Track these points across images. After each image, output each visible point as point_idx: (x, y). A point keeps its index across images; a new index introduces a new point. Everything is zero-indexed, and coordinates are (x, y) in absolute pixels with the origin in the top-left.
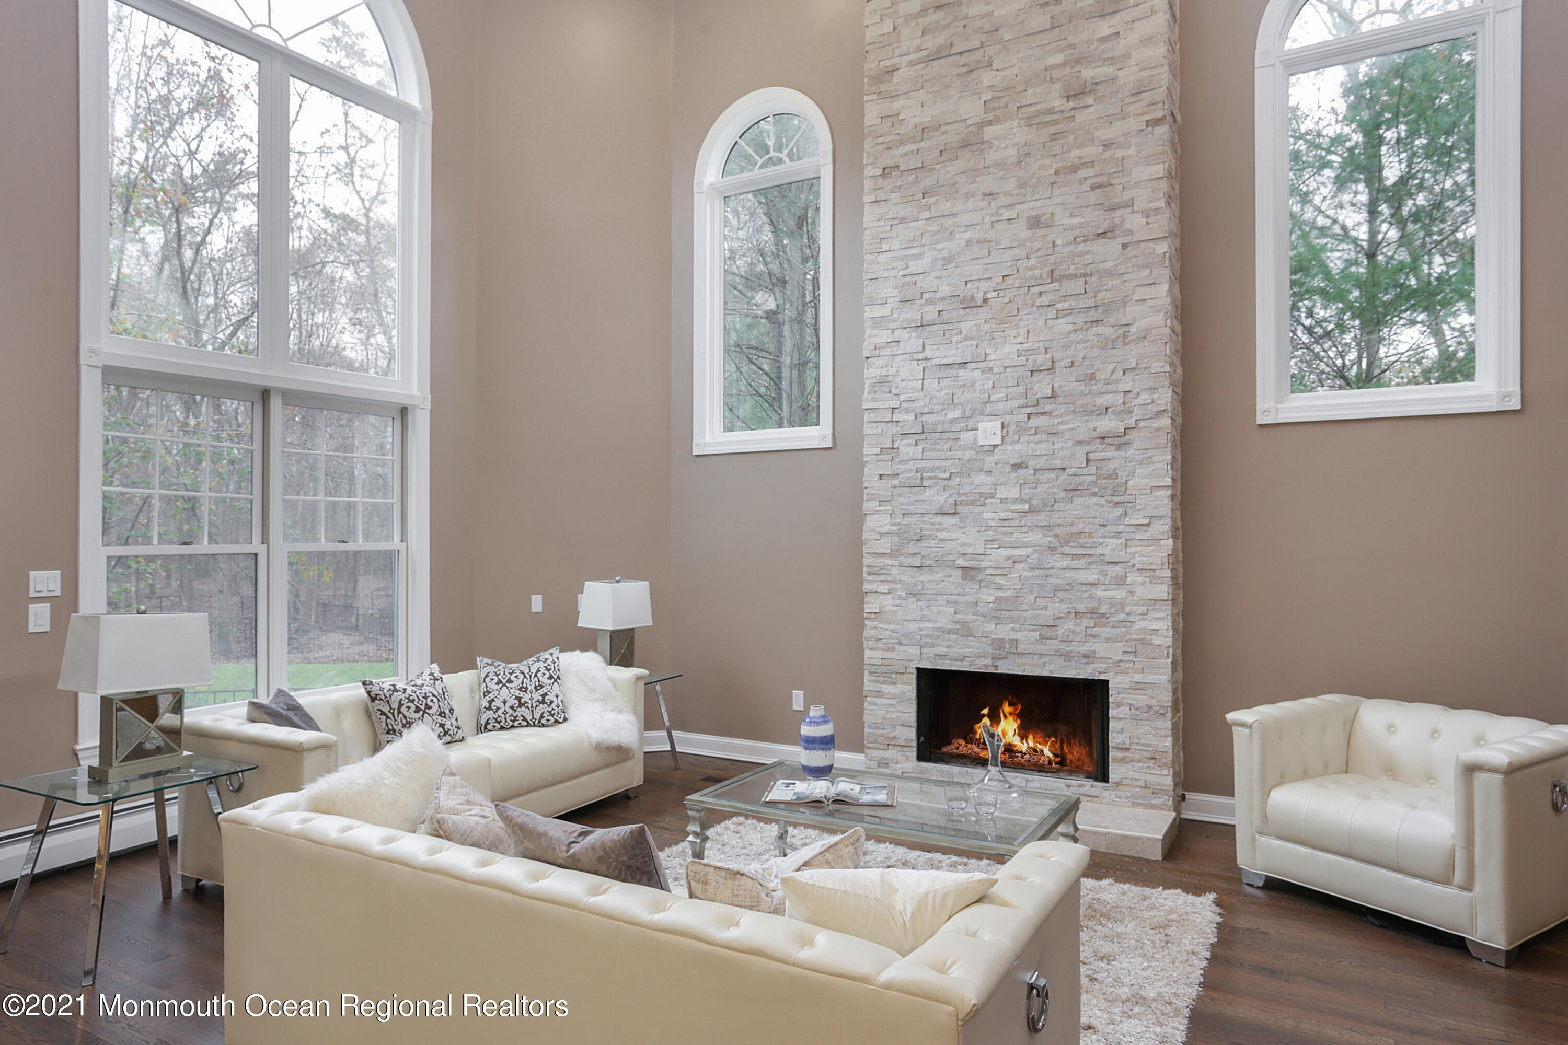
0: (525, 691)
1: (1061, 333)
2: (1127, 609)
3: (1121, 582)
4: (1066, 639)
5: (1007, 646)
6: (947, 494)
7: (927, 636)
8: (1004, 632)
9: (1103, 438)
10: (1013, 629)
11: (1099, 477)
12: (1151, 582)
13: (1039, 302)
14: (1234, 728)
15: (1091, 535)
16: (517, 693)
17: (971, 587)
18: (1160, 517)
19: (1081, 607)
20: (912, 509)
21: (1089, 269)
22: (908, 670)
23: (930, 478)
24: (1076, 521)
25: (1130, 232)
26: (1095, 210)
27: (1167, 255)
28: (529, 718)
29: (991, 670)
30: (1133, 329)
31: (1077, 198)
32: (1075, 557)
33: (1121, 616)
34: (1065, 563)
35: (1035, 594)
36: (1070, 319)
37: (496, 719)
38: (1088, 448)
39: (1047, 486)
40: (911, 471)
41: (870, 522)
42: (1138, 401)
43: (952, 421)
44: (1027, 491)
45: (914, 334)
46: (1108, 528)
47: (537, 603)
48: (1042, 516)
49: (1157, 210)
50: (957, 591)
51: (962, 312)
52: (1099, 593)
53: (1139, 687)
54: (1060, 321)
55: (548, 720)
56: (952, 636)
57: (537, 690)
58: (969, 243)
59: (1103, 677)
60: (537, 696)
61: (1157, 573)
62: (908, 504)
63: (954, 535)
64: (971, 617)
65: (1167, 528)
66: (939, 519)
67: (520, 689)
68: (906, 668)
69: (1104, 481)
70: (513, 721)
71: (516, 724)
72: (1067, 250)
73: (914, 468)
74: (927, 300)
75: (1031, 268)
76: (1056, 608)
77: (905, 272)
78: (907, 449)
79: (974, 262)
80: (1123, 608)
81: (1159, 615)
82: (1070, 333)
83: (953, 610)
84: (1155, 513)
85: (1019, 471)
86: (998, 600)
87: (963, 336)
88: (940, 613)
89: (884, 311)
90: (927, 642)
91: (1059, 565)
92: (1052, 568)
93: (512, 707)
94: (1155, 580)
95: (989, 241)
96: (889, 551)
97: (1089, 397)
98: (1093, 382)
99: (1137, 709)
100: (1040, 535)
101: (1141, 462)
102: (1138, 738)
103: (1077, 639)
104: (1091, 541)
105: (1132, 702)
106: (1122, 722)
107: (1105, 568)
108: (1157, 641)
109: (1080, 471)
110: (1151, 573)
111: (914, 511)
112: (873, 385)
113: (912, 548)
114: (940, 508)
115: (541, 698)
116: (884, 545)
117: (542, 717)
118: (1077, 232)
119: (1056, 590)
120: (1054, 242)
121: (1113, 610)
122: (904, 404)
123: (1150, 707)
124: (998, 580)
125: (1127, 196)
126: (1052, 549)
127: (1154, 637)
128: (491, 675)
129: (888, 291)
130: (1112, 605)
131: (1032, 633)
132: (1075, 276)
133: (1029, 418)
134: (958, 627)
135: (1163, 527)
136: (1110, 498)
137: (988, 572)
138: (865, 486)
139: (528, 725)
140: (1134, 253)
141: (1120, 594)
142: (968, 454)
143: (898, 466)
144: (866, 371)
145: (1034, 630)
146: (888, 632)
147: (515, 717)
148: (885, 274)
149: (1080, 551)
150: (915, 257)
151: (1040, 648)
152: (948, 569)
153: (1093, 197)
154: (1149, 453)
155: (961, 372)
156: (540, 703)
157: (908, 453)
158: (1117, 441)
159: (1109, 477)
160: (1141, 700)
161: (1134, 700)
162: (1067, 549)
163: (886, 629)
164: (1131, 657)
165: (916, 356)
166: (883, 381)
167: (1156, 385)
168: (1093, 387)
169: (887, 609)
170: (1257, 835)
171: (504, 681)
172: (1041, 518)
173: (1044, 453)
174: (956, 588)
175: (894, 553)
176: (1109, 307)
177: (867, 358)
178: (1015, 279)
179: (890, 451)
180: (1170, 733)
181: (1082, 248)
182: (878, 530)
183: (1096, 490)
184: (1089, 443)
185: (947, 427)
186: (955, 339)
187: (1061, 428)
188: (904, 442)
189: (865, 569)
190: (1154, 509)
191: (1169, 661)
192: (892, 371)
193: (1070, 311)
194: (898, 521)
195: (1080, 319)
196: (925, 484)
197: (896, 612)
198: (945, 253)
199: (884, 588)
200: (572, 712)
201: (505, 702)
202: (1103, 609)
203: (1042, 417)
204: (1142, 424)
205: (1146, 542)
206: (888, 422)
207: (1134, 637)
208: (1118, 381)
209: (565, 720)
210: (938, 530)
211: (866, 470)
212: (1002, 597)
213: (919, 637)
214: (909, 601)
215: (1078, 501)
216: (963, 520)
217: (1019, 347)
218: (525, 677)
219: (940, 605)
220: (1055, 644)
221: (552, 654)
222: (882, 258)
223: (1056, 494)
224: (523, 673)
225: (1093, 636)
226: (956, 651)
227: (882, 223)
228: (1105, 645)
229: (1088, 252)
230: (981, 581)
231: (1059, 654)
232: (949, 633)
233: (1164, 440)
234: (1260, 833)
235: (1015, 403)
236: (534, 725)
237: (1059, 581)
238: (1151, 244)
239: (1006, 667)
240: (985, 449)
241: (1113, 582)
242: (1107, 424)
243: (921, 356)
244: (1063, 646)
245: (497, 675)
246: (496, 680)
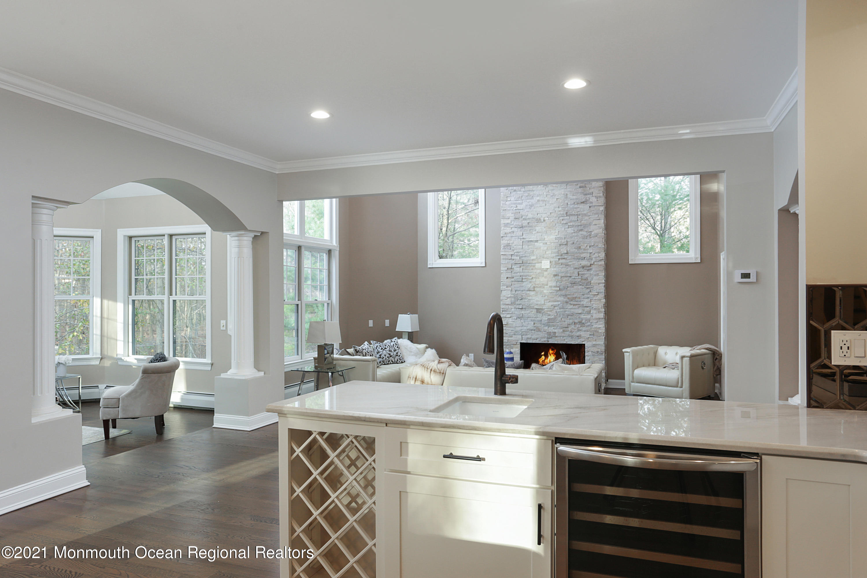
0: (391, 352)
1: (570, 233)
2: (591, 321)
3: (589, 312)
4: (571, 331)
5: (552, 334)
6: (531, 284)
7: (524, 332)
8: (551, 329)
9: (583, 267)
10: (554, 328)
11: (582, 279)
12: (598, 313)
13: (562, 222)
14: (625, 353)
15: (579, 298)
16: (389, 352)
17: (539, 315)
18: (601, 293)
19: (576, 321)
20: (518, 289)
21: (579, 213)
22: (517, 344)
23: (525, 279)
24: (575, 293)
25: (591, 203)
26: (581, 194)
27: (603, 211)
28: (393, 361)
29: (546, 342)
30: (593, 233)
31: (575, 190)
32: (574, 305)
33: (589, 324)
34: (571, 307)
35: (561, 317)
36: (573, 229)
37: (383, 361)
38: (578, 270)
39: (565, 282)
40: (518, 276)
41: (504, 293)
42: (594, 256)
43: (533, 260)
44: (558, 284)
45: (519, 230)
46: (585, 296)
47: (371, 323)
48: (564, 292)
49: (600, 197)
50: (535, 317)
51: (536, 223)
52: (582, 316)
53: (594, 346)
54: (569, 229)
55: (399, 362)
56: (533, 332)
57: (395, 351)
58: (538, 201)
59: (583, 343)
60: (395, 353)
61: (600, 310)
62: (517, 287)
63: (534, 298)
64: (539, 325)
65: (603, 296)
66: (528, 292)
67: (389, 351)
68: (517, 343)
69: (584, 281)
70: (388, 362)
71: (389, 363)
72: (572, 206)
73: (519, 275)
74: (524, 219)
75: (560, 211)
76: (568, 321)
77: (516, 208)
78: (516, 269)
79: (540, 207)
80: (589, 321)
81: (601, 323)
82: (572, 233)
83: (533, 323)
84: (599, 291)
85: (556, 277)
86: (549, 319)
87: (536, 232)
88: (528, 324)
89: (509, 221)
90: (524, 334)
91: (569, 307)
92: (567, 308)
93: (388, 357)
94: (599, 312)
95: (546, 201)
96: (510, 303)
97: (579, 254)
98: (580, 249)
99: (594, 353)
100: (563, 298)
101: (595, 275)
102: (594, 362)
103: (575, 331)
104: (579, 300)
105: (592, 350)
106: (590, 357)
107: (584, 308)
108: (600, 331)
109: (576, 278)
110: (598, 310)
111: (519, 290)
112: (504, 246)
113: (518, 302)
114: (529, 289)
116: (508, 301)
117: (397, 360)
118: (575, 201)
119: (568, 315)
120: (567, 203)
121: (586, 322)
122: (515, 254)
123: (598, 352)
124: (548, 312)
125: (591, 191)
126: (567, 302)
127: (599, 330)
128: (378, 346)
129: (509, 214)
130: (586, 320)
131: (560, 330)
132: (574, 215)
133: (559, 260)
134: (535, 328)
135: (602, 296)
136: (585, 286)
137: (545, 310)
138: (501, 281)
139: (393, 363)
140: (593, 209)
141: (589, 317)
142: (538, 271)
143: (514, 274)
144: (502, 241)
145: (561, 329)
146: (510, 331)
147: (389, 360)
148: (509, 209)
149: (576, 303)
150: (519, 204)
151: (563, 335)
152: (532, 309)
153: (580, 190)
154: (597, 272)
155: (536, 244)
156: (396, 356)
157: (517, 270)
158: (588, 268)
159: (585, 280)
160: (595, 349)
161: (593, 350)
162: (572, 303)
163: (509, 330)
164: (592, 336)
165: (520, 237)
166: (508, 245)
167: (600, 251)
168: (580, 251)
169: (509, 323)
170: (631, 383)
171: (384, 348)
172: (563, 292)
173: (564, 271)
174: (534, 315)
175: (512, 304)
176: (585, 226)
177: (502, 237)
178: (554, 214)
179: (511, 269)
180: (604, 359)
181: (576, 206)
182: (506, 296)
183: (581, 284)
184: (579, 269)
185: (531, 262)
186: (534, 232)
187: (570, 263)
188: (516, 266)
189: (501, 309)
190: (599, 290)
191: (604, 337)
192: (511, 242)
193: (573, 226)
194: (513, 293)
195: (576, 229)
196: (523, 280)
197: (513, 324)
198: (530, 203)
199: (509, 316)
200: (405, 359)
201: (385, 355)
202: (583, 321)
203: (563, 260)
204: (595, 263)
205: (597, 300)
206: (510, 259)
207: (593, 330)
208: (588, 249)
209: (404, 362)
210: (528, 296)
211: (502, 276)
212: (550, 318)
213: (521, 332)
214: (518, 320)
215: (575, 287)
216: (537, 293)
217: (556, 236)
218: (390, 347)
219: (529, 321)
220: (568, 333)
221: (396, 339)
222: (507, 203)
223: (567, 284)
224: (389, 345)
225: (580, 330)
226: (534, 336)
227: (507, 191)
228: (584, 333)
229: (578, 208)
230: (543, 313)
231: (569, 336)
232: (532, 330)
233: (602, 268)
234: (632, 382)
235: (554, 255)
236: (395, 363)
237: (568, 313)
238: (598, 207)
239: (551, 341)
240: (544, 269)
241: (586, 313)
242: (584, 263)
243: (522, 237)
244: (570, 334)
245: (381, 346)
246: (381, 348)
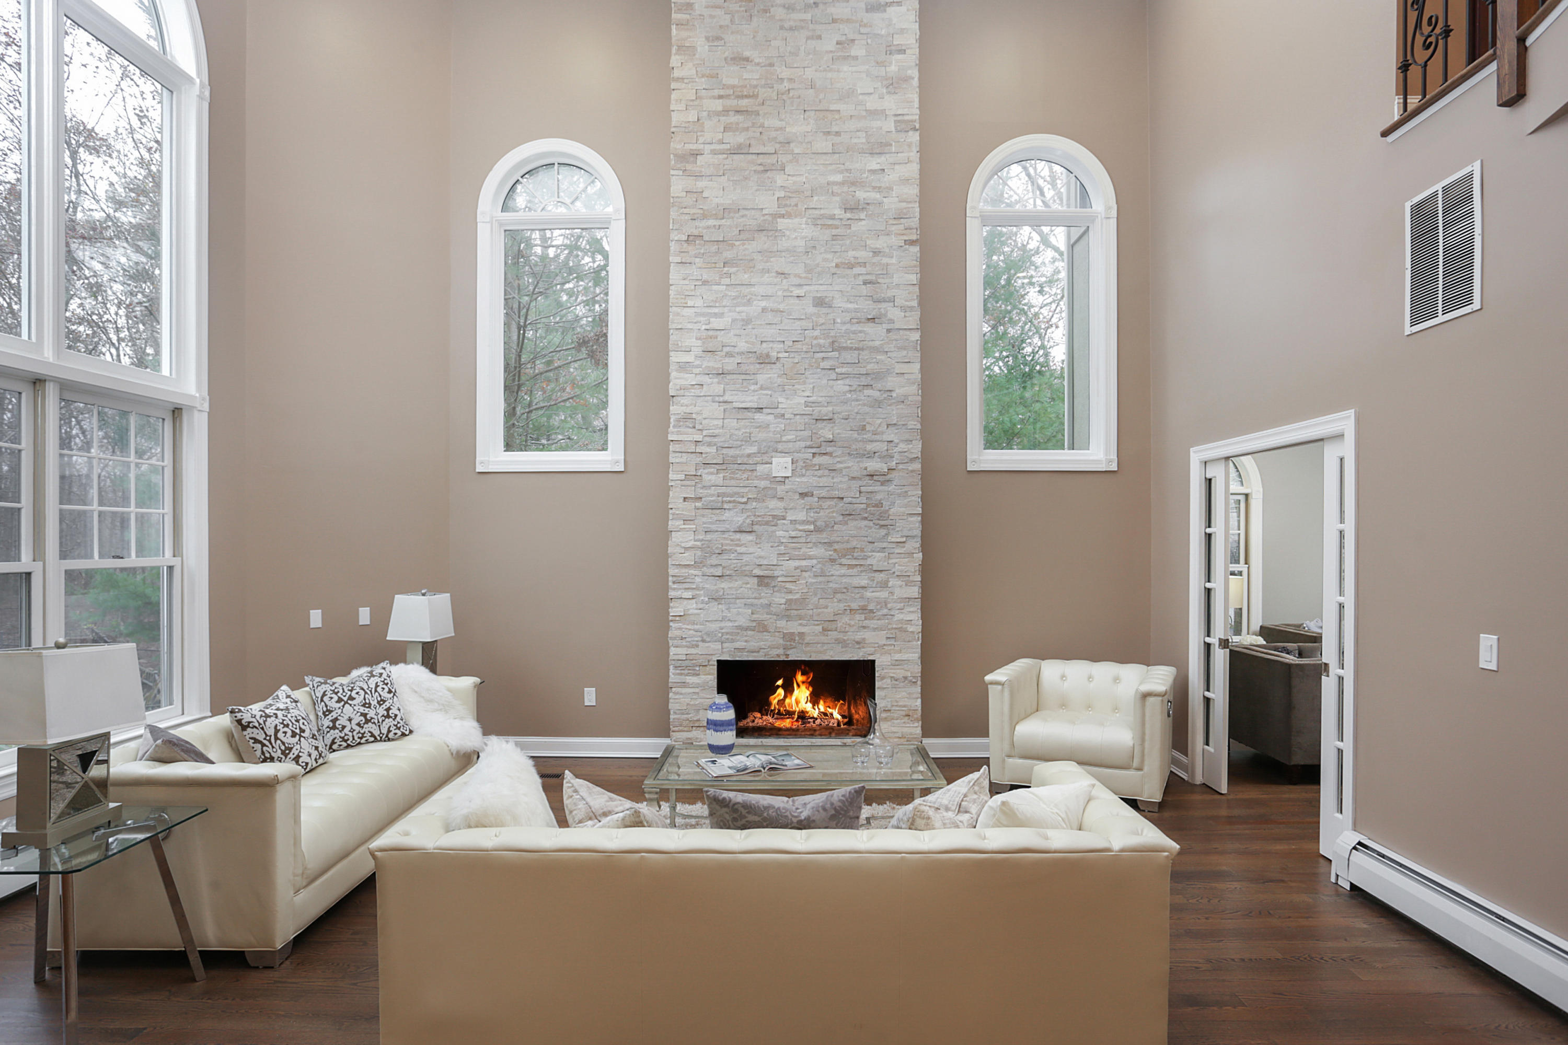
0: (369, 707)
1: (840, 392)
2: (889, 606)
3: (884, 585)
4: (843, 630)
5: (797, 638)
6: (745, 515)
7: (727, 633)
8: (794, 627)
9: (872, 476)
10: (801, 624)
11: (868, 505)
12: (906, 585)
13: (823, 365)
14: (989, 686)
15: (862, 550)
16: (362, 709)
17: (765, 592)
18: (913, 537)
19: (854, 606)
20: (714, 527)
21: (861, 345)
22: (711, 663)
23: (730, 502)
24: (851, 539)
25: (892, 321)
26: (866, 300)
27: (919, 342)
28: (376, 733)
29: (783, 658)
30: (894, 395)
31: (852, 288)
32: (850, 566)
33: (885, 611)
34: (843, 571)
35: (819, 596)
36: (847, 381)
37: (343, 738)
38: (860, 483)
39: (828, 511)
40: (713, 495)
41: (676, 538)
42: (896, 449)
43: (749, 455)
44: (812, 515)
45: (716, 380)
46: (876, 544)
47: (316, 618)
48: (824, 535)
49: (912, 308)
50: (754, 596)
51: (758, 366)
52: (868, 594)
53: (898, 663)
54: (839, 382)
55: (395, 734)
56: (749, 633)
57: (380, 705)
58: (764, 310)
59: (871, 658)
60: (382, 711)
61: (911, 578)
62: (711, 523)
63: (751, 550)
64: (765, 616)
65: (918, 545)
66: (738, 536)
67: (364, 705)
68: (709, 661)
69: (872, 509)
70: (361, 738)
71: (363, 741)
72: (844, 328)
73: (716, 492)
74: (727, 353)
75: (816, 338)
76: (835, 606)
77: (708, 327)
78: (710, 477)
79: (768, 327)
80: (886, 605)
81: (912, 609)
82: (845, 393)
83: (750, 611)
84: (910, 533)
85: (806, 498)
86: (789, 602)
87: (758, 386)
88: (739, 614)
89: (689, 358)
90: (728, 639)
91: (837, 573)
92: (832, 575)
93: (359, 724)
94: (909, 583)
95: (782, 312)
96: (693, 563)
97: (861, 443)
98: (863, 432)
99: (896, 680)
100: (823, 550)
101: (899, 495)
102: (897, 702)
103: (852, 630)
104: (862, 554)
105: (892, 675)
107: (873, 575)
108: (911, 629)
109: (854, 500)
110: (907, 578)
111: (716, 529)
112: (678, 420)
113: (714, 560)
114: (739, 527)
115: (385, 713)
116: (688, 558)
117: (389, 731)
118: (853, 315)
119: (835, 592)
120: (834, 320)
121: (878, 607)
122: (707, 439)
123: (905, 678)
124: (788, 585)
125: (890, 294)
126: (832, 561)
127: (909, 626)
128: (329, 694)
129: (691, 341)
130: (878, 603)
131: (816, 627)
132: (851, 348)
133: (814, 457)
134: (754, 625)
135: (916, 544)
136: (877, 522)
137: (779, 579)
138: (670, 507)
139: (376, 740)
140: (895, 337)
141: (883, 594)
142: (763, 484)
143: (701, 491)
144: (671, 408)
145: (818, 625)
146: (691, 632)
147: (363, 734)
148: (690, 326)
149: (854, 562)
150: (716, 315)
151: (823, 639)
152: (747, 578)
153: (865, 290)
154: (906, 489)
155: (758, 416)
156: (386, 717)
157: (710, 480)
158: (881, 478)
159: (876, 506)
160: (900, 673)
161: (894, 673)
162: (844, 561)
163: (690, 629)
164: (892, 642)
165: (717, 399)
166: (687, 418)
167: (911, 438)
168: (864, 436)
169: (691, 612)
170: (1006, 759)
171: (345, 699)
172: (824, 537)
173: (826, 485)
174: (753, 593)
175: (698, 564)
176: (879, 376)
177: (673, 396)
178: (803, 344)
179: (693, 478)
180: (920, 696)
181: (855, 327)
182: (683, 545)
183: (866, 515)
184: (860, 479)
185: (745, 460)
186: (752, 387)
187: (839, 466)
188: (706, 471)
189: (670, 579)
190: (909, 530)
191: (919, 643)
192: (697, 409)
193: (846, 376)
194: (701, 537)
195: (855, 383)
196: (726, 506)
197: (698, 614)
198: (744, 315)
199: (688, 594)
200: (414, 723)
201: (350, 720)
202: (871, 606)
203: (824, 457)
204: (901, 466)
205: (903, 555)
206: (692, 453)
207: (894, 626)
208: (883, 433)
209: (411, 732)
210: (737, 545)
211: (671, 493)
212: (791, 600)
213: (720, 635)
214: (711, 604)
215: (852, 524)
216: (759, 537)
217: (806, 399)
218: (366, 693)
219: (739, 608)
220: (834, 635)
221: (384, 669)
222: (687, 312)
223: (834, 517)
224: (362, 689)
225: (864, 627)
226: (753, 645)
227: (686, 282)
228: (873, 633)
229: (860, 332)
230: (774, 587)
231: (838, 641)
232: (746, 630)
233: (917, 479)
234: (1009, 756)
235: (803, 444)
236: (381, 740)
237: (837, 586)
238: (908, 333)
239: (794, 656)
240: (778, 479)
241: (878, 585)
242: (874, 465)
243: (721, 399)
244: (841, 636)
245: (336, 693)
246: (336, 698)
